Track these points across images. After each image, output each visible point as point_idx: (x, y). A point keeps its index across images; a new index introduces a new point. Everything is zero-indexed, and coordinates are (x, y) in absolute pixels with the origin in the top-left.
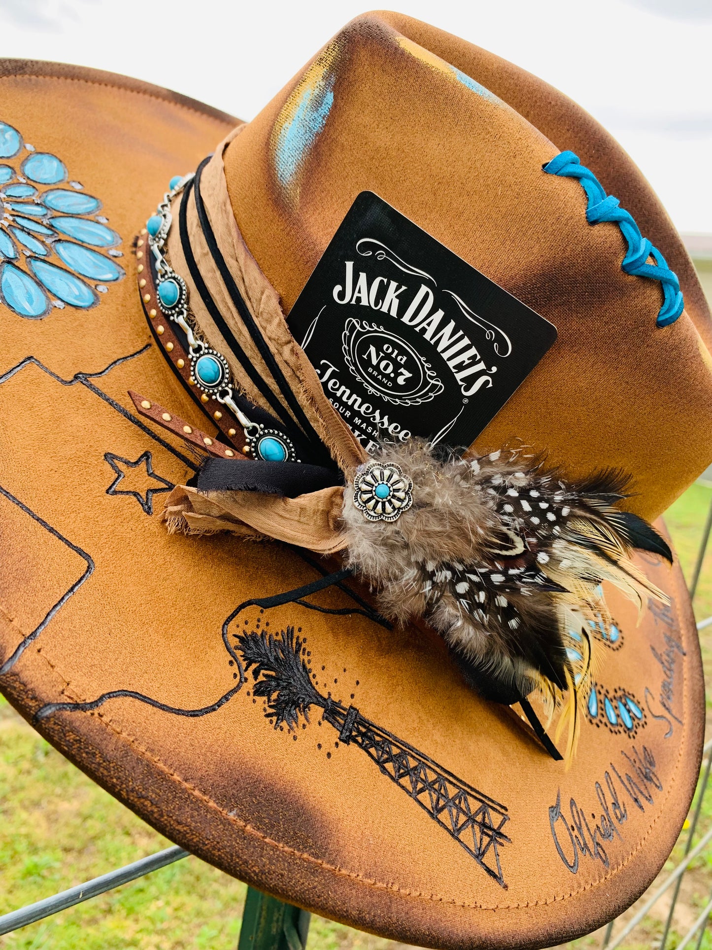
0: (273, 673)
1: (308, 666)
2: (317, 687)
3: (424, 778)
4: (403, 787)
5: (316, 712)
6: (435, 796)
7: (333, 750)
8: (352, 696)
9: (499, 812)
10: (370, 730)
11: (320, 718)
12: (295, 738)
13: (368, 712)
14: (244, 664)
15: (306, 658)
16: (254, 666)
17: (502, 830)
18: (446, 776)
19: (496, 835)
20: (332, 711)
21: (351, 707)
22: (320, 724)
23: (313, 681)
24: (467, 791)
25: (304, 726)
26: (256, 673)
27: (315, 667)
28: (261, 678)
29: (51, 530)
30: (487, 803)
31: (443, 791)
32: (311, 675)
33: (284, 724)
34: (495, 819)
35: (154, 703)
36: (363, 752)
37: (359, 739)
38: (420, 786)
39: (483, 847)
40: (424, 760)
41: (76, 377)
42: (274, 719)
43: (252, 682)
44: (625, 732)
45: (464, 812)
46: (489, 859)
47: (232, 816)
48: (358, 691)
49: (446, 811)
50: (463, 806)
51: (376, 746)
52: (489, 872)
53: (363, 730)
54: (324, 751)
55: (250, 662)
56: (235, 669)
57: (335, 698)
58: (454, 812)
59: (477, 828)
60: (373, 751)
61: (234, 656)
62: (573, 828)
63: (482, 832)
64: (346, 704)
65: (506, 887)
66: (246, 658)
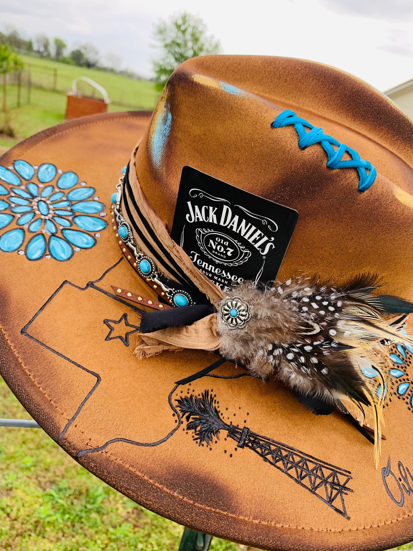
0: (198, 417)
1: (218, 410)
2: (223, 420)
3: (292, 460)
4: (278, 468)
5: (224, 433)
6: (299, 471)
7: (234, 452)
8: (245, 421)
9: (345, 475)
10: (256, 438)
11: (226, 436)
12: (211, 449)
13: (254, 429)
14: (181, 414)
15: (216, 405)
16: (187, 414)
17: (347, 486)
18: (306, 458)
19: (342, 489)
20: (233, 431)
21: (245, 427)
22: (226, 439)
23: (221, 417)
24: (321, 465)
25: (216, 442)
26: (188, 418)
27: (221, 409)
28: (191, 420)
29: (79, 366)
30: (335, 471)
31: (305, 467)
32: (220, 414)
33: (204, 443)
34: (342, 479)
35: (132, 442)
36: (253, 451)
37: (250, 445)
38: (289, 465)
39: (333, 496)
40: (292, 451)
41: (88, 285)
42: (199, 441)
43: (185, 423)
45: (320, 478)
46: (337, 503)
47: (176, 494)
48: (248, 418)
49: (307, 478)
50: (319, 473)
51: (261, 447)
52: (337, 510)
53: (252, 439)
54: (228, 454)
55: (184, 412)
56: (176, 417)
57: (235, 424)
58: (313, 478)
59: (328, 486)
60: (258, 450)
61: (176, 411)
62: (400, 480)
63: (332, 488)
64: (241, 427)
65: (349, 518)
66: (182, 411)
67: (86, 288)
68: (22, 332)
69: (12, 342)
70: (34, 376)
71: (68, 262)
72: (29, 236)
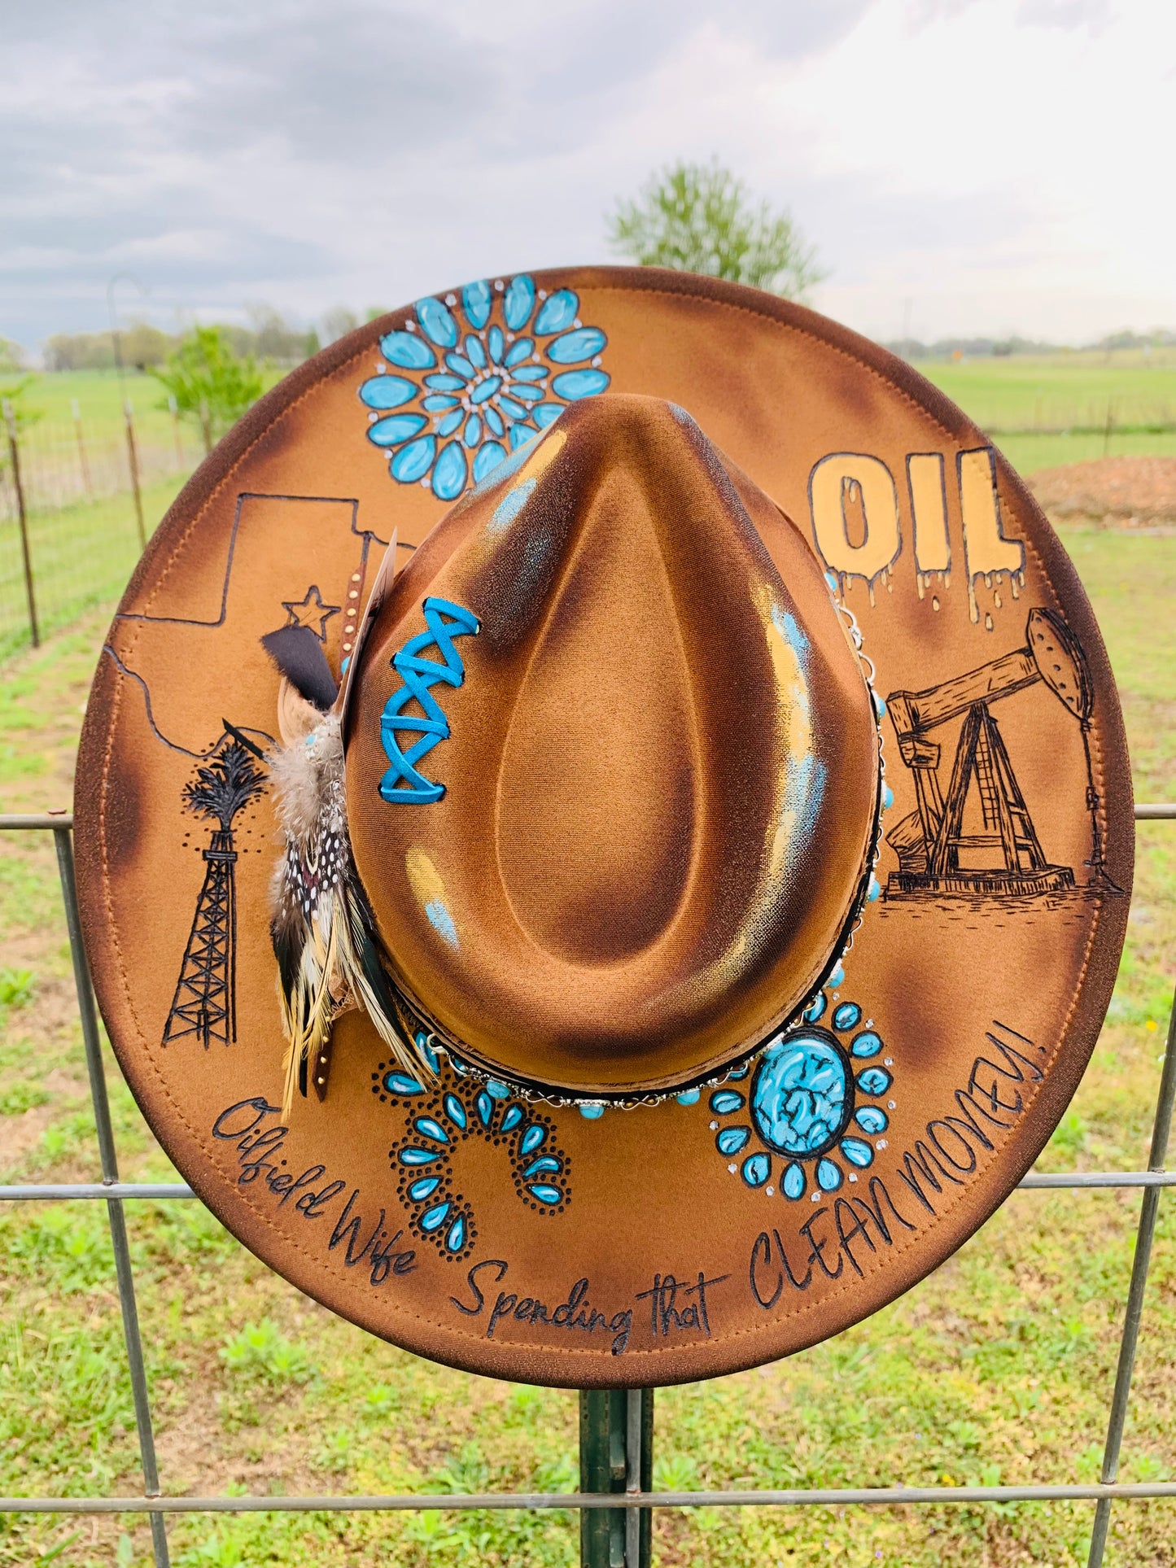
0: (223, 778)
1: (247, 804)
2: (235, 818)
3: (216, 939)
4: (196, 921)
5: (215, 825)
6: (204, 954)
7: (192, 848)
8: (246, 851)
9: (227, 1032)
10: (226, 874)
11: (211, 828)
12: (183, 813)
13: (239, 868)
14: (217, 754)
15: (253, 800)
16: (221, 762)
17: (212, 1038)
18: (228, 961)
19: (204, 1029)
20: (223, 837)
21: (236, 853)
22: (206, 830)
23: (238, 814)
24: (228, 987)
25: (196, 817)
26: (215, 766)
27: (249, 810)
28: (214, 771)
29: (225, 591)
30: (229, 1014)
31: (214, 963)
32: (241, 809)
33: (189, 801)
34: (219, 1028)
36: (205, 877)
37: (214, 869)
38: (206, 937)
39: (186, 1016)
40: (230, 935)
41: (365, 532)
42: (188, 792)
43: (206, 765)
44: (413, 1216)
45: (206, 990)
46: (179, 1025)
48: (252, 855)
49: (197, 970)
50: (212, 988)
51: (218, 885)
52: (168, 1024)
53: (223, 869)
54: (186, 840)
55: (223, 757)
56: (209, 749)
57: (235, 836)
58: (202, 979)
59: (199, 1007)
60: (211, 884)
61: (219, 743)
62: (257, 1132)
63: (199, 1014)
64: (235, 848)
65: (163, 1045)
66: (223, 753)
67: (357, 533)
68: (241, 495)
69: (221, 493)
70: (184, 545)
71: (395, 485)
72: (414, 407)
